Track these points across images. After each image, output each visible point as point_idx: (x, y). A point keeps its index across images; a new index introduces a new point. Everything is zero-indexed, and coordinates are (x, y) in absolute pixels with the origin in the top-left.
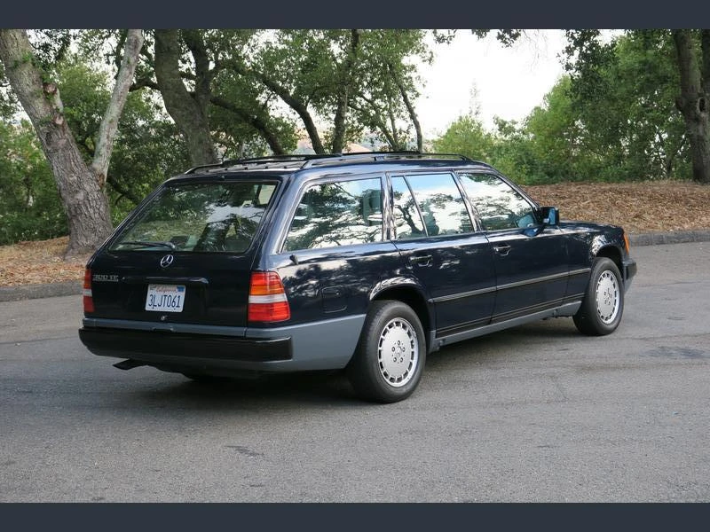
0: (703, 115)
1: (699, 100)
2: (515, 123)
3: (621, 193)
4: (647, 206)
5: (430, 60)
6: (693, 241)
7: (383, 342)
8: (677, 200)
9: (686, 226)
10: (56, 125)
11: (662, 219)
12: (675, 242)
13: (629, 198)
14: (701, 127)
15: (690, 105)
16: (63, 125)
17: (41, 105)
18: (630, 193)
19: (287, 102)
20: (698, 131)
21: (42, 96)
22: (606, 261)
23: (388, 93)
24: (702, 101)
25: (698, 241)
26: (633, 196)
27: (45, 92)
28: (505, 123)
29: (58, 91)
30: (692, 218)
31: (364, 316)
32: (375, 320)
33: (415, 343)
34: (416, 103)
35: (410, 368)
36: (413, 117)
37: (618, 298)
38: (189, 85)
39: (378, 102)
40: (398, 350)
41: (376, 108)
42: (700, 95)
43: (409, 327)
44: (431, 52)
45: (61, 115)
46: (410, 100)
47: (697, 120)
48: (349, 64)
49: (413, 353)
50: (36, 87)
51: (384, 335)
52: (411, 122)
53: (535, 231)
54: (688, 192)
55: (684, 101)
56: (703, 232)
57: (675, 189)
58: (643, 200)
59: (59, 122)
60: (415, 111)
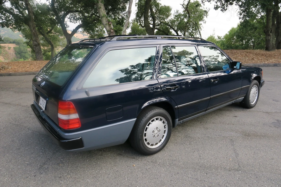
0: (271, 34)
1: (270, 30)
2: (221, 37)
3: (248, 53)
4: (255, 56)
5: (205, 23)
6: (268, 66)
7: (148, 129)
8: (263, 55)
9: (266, 62)
10: (111, 32)
11: (259, 60)
12: (263, 67)
13: (250, 54)
14: (270, 37)
15: (268, 31)
16: (113, 32)
17: (108, 27)
18: (250, 53)
19: (174, 30)
20: (269, 38)
21: (108, 25)
22: (255, 81)
23: (196, 29)
24: (271, 31)
25: (269, 66)
26: (251, 53)
27: (109, 24)
28: (219, 37)
29: (112, 24)
30: (267, 60)
31: (135, 119)
32: (143, 120)
33: (167, 127)
34: (201, 32)
35: (162, 138)
36: (200, 34)
37: (257, 95)
38: (151, 26)
39: (193, 31)
40: (156, 131)
41: (193, 32)
42: (271, 29)
43: (164, 119)
44: (205, 21)
45: (113, 29)
46: (200, 31)
47: (269, 35)
48: (187, 23)
49: (165, 131)
50: (107, 23)
51: (148, 125)
52: (199, 35)
53: (230, 71)
54: (265, 53)
55: (266, 30)
56: (271, 64)
57: (262, 52)
58: (253, 55)
59: (112, 31)
60: (201, 33)
